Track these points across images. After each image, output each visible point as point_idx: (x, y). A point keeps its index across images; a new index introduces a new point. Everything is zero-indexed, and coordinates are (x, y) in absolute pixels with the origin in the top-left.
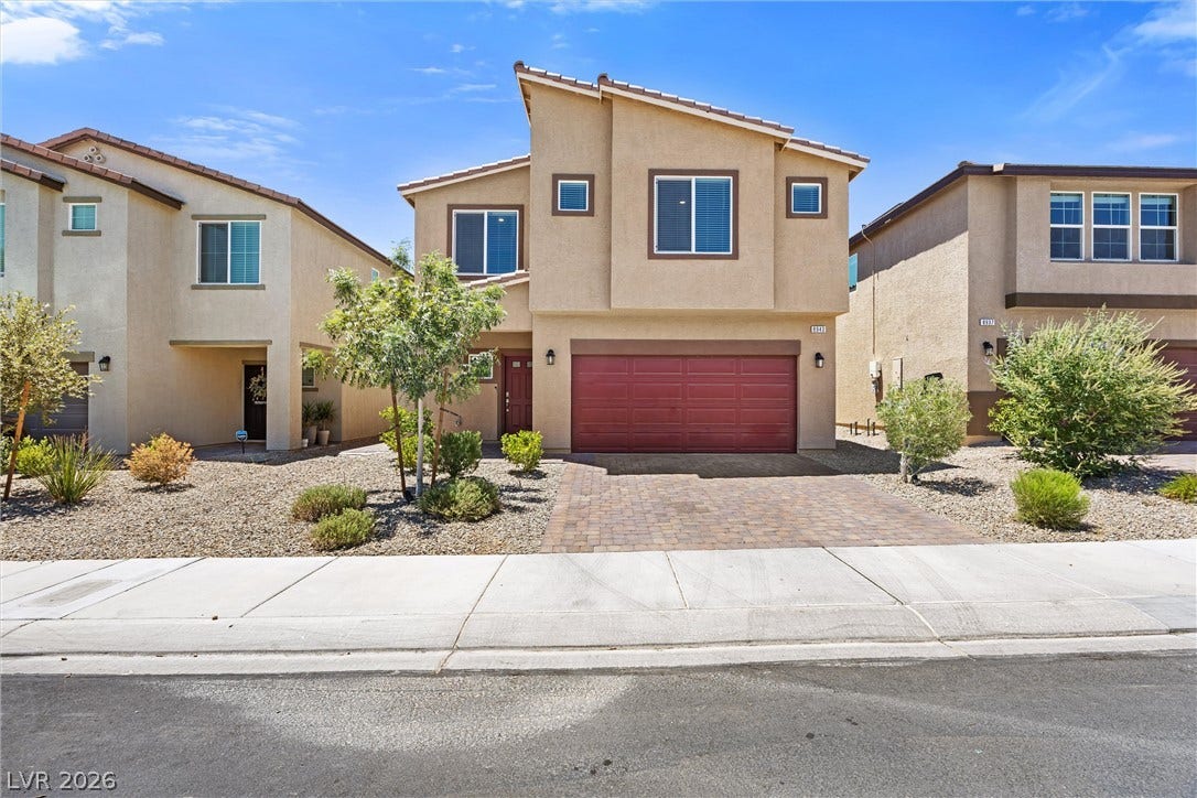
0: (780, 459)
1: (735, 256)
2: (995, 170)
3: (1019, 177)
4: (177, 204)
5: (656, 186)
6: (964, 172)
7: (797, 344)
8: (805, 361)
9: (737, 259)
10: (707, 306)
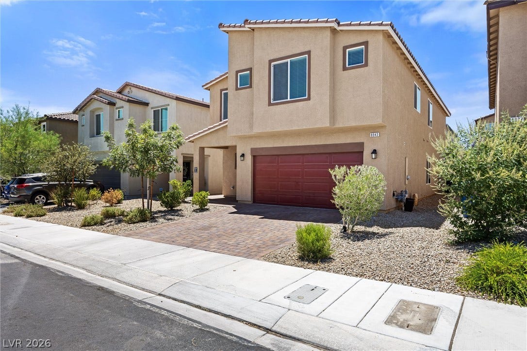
1: (309, 99)
4: (147, 104)
5: (272, 68)
8: (367, 154)
9: (310, 100)
10: (295, 128)
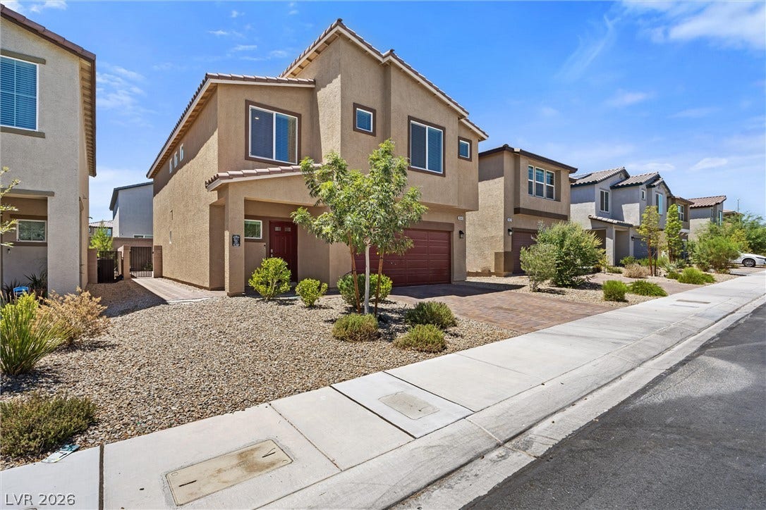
0: (444, 287)
2: (515, 151)
3: (521, 156)
5: (411, 127)
6: (505, 148)
7: (452, 225)
8: (456, 233)
9: (445, 177)
10: (432, 201)
